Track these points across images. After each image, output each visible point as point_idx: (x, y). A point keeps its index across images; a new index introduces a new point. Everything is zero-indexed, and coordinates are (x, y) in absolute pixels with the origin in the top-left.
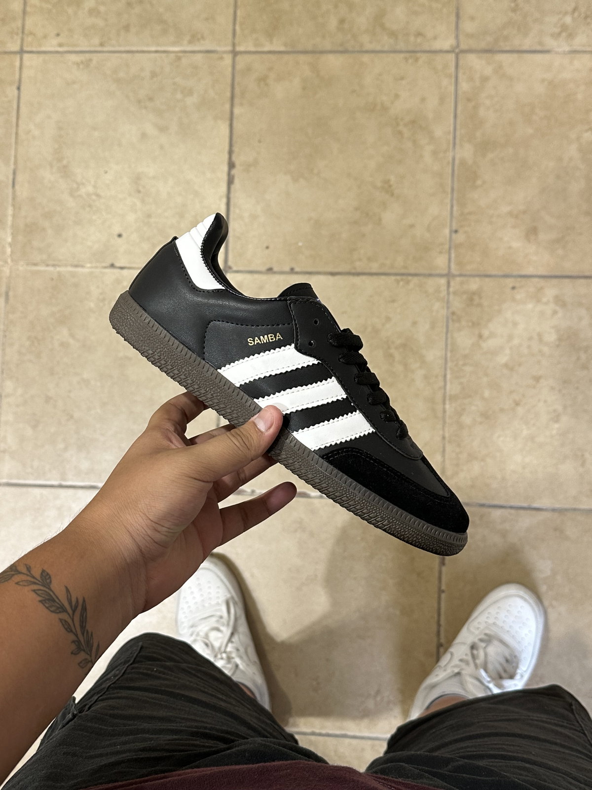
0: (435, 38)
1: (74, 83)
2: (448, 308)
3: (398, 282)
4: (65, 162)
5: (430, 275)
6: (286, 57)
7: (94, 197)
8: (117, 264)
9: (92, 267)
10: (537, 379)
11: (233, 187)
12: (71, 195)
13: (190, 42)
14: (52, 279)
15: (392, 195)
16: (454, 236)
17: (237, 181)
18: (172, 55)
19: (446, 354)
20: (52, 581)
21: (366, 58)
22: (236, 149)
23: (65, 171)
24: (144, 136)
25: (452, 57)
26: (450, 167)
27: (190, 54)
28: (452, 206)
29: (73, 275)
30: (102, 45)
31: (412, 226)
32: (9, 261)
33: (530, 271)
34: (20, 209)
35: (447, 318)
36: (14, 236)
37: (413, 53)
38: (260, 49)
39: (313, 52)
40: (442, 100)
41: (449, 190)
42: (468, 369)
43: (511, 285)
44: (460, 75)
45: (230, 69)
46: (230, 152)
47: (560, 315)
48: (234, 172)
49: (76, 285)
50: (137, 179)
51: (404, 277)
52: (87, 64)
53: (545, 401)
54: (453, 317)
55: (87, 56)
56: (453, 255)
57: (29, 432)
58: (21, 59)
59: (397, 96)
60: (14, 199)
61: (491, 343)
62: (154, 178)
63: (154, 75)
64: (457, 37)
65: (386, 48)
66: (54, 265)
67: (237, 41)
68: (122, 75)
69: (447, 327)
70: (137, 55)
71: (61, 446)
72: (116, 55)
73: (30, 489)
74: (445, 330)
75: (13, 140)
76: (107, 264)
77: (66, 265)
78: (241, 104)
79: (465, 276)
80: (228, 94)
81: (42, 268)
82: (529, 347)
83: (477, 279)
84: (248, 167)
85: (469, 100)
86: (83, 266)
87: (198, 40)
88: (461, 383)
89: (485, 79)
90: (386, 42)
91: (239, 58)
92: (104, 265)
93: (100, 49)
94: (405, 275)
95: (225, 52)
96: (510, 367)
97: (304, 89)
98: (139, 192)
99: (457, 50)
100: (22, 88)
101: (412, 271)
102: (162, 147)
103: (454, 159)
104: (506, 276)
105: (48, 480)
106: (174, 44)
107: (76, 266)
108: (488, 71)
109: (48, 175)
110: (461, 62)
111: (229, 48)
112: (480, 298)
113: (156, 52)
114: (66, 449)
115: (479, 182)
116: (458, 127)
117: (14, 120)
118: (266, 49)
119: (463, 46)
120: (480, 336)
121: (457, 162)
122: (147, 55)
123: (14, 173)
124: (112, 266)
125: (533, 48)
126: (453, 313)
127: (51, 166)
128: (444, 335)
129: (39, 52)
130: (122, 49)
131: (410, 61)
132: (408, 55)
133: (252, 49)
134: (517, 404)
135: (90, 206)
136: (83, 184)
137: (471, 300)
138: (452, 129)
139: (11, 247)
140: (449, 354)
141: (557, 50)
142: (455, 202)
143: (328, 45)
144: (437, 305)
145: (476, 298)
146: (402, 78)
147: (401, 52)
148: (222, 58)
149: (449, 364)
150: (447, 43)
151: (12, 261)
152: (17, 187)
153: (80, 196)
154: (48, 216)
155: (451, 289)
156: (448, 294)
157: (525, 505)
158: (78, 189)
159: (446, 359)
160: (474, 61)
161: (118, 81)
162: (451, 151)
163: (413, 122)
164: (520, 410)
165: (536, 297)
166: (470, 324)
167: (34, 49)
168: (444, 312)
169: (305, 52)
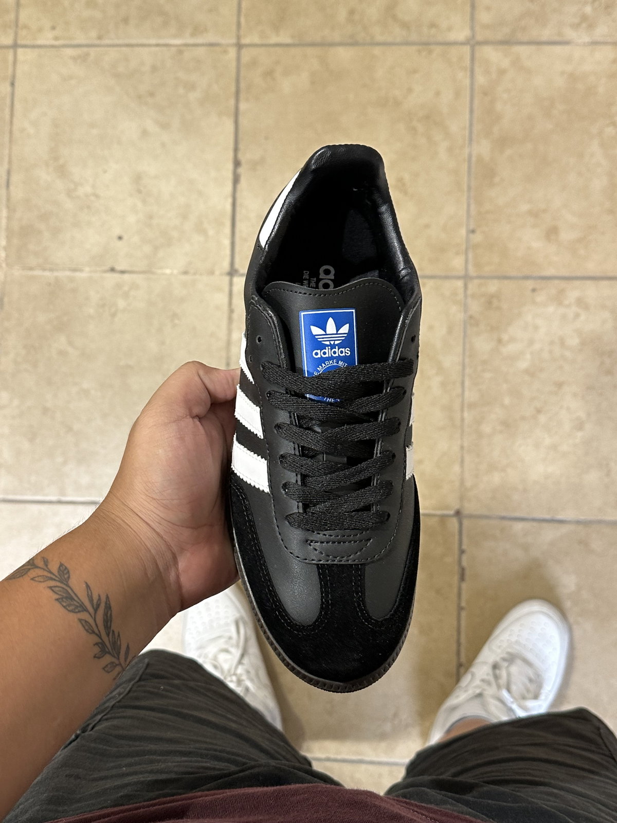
0: (450, 29)
1: (71, 78)
2: (465, 312)
4: (61, 161)
5: (447, 277)
6: (293, 51)
7: (92, 198)
8: (117, 268)
9: (91, 272)
11: (239, 187)
12: (69, 196)
13: (193, 35)
14: (49, 285)
15: (406, 194)
16: (471, 236)
17: (243, 180)
18: (174, 49)
20: (71, 577)
21: (377, 51)
22: (241, 146)
23: (62, 171)
24: (145, 133)
25: (467, 49)
26: (466, 166)
27: (193, 48)
28: (468, 205)
29: (73, 279)
30: (100, 38)
31: (427, 226)
33: (550, 272)
34: (15, 210)
35: (465, 323)
37: (426, 45)
38: (265, 42)
39: (322, 44)
40: (457, 94)
41: (465, 188)
43: (531, 287)
44: (476, 68)
45: (234, 64)
46: (236, 150)
47: (582, 317)
48: (241, 170)
49: (75, 291)
50: (138, 178)
52: (84, 58)
54: (471, 321)
55: (85, 50)
56: (470, 256)
58: (15, 54)
59: (410, 90)
61: (511, 348)
62: (155, 177)
63: (154, 69)
64: (472, 28)
65: (398, 40)
67: (242, 33)
68: (121, 69)
69: (465, 331)
70: (137, 49)
71: (60, 460)
72: (115, 48)
74: (462, 333)
76: (108, 268)
77: (64, 270)
78: (247, 100)
79: (483, 277)
80: (233, 89)
81: (40, 273)
83: (496, 281)
84: (255, 165)
85: (485, 94)
86: (82, 271)
87: (201, 32)
89: (502, 72)
90: (398, 33)
91: (244, 51)
92: (103, 269)
93: (97, 42)
95: (228, 45)
96: (530, 373)
97: (313, 83)
98: (140, 192)
99: (472, 42)
100: (16, 84)
102: (163, 145)
103: (470, 156)
104: (526, 278)
106: (175, 36)
107: (76, 270)
108: (506, 63)
109: (44, 175)
110: (477, 55)
111: (234, 41)
112: (499, 300)
113: (157, 45)
115: (496, 180)
116: (474, 122)
117: (8, 117)
118: (274, 39)
119: (479, 38)
120: (500, 341)
121: (474, 159)
122: (147, 49)
123: (9, 174)
124: (113, 270)
125: (552, 39)
126: (471, 317)
127: (47, 165)
128: (462, 340)
129: (34, 47)
130: (121, 42)
131: (424, 54)
132: (421, 47)
133: (256, 40)
135: (89, 207)
136: (81, 184)
137: (490, 303)
138: (468, 125)
140: (467, 360)
141: (576, 41)
142: (472, 201)
143: (336, 37)
144: (454, 308)
146: (415, 71)
147: (413, 44)
148: (225, 52)
150: (462, 34)
152: (12, 188)
153: (79, 197)
155: (469, 292)
156: (466, 296)
158: (76, 189)
160: (491, 54)
161: (118, 76)
162: (467, 146)
163: (427, 117)
165: (559, 299)
166: (489, 328)
167: (29, 43)
168: (462, 315)
169: (313, 45)
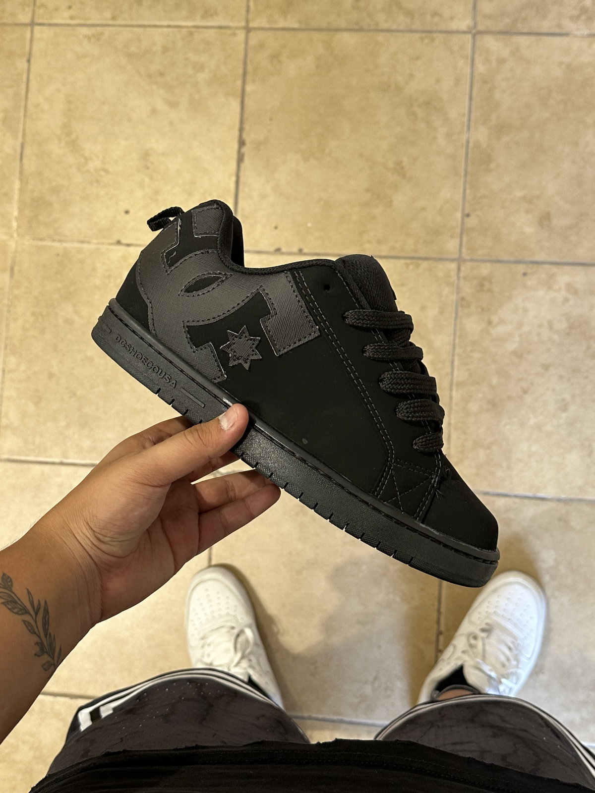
0: (452, 18)
1: (85, 56)
2: (458, 293)
3: (407, 265)
4: (73, 137)
5: (440, 259)
6: (300, 35)
7: (102, 173)
8: (124, 241)
9: (98, 244)
10: (546, 367)
11: (243, 166)
12: (78, 169)
13: (204, 17)
14: (58, 255)
15: (404, 177)
16: (466, 219)
17: (246, 159)
18: (184, 31)
19: (454, 340)
20: (14, 584)
21: (381, 37)
22: (247, 126)
23: (74, 145)
24: (154, 111)
25: (469, 37)
26: (464, 150)
27: (203, 30)
28: (465, 190)
29: (79, 251)
30: (114, 18)
31: (424, 209)
32: (15, 235)
33: (542, 257)
34: (27, 183)
35: (457, 303)
36: (21, 210)
37: (429, 33)
38: (273, 26)
39: (328, 30)
40: (457, 81)
41: (462, 173)
42: (476, 355)
43: (522, 271)
44: (477, 56)
45: (243, 45)
46: (241, 130)
47: (571, 303)
48: (244, 150)
49: (82, 262)
50: (146, 155)
51: (415, 261)
52: (98, 37)
53: (554, 390)
54: (462, 303)
55: (99, 29)
56: (465, 239)
57: (31, 408)
58: (32, 32)
59: (411, 76)
60: (21, 172)
61: (500, 330)
62: (163, 154)
63: (165, 49)
64: (474, 18)
65: (402, 28)
66: (60, 241)
67: (250, 16)
68: (133, 49)
69: (456, 313)
70: (149, 29)
71: (63, 423)
72: (128, 29)
73: (31, 466)
74: (454, 315)
75: (22, 114)
76: (114, 240)
77: (72, 241)
78: (254, 82)
79: (477, 261)
80: (241, 71)
81: (48, 243)
82: (539, 334)
83: (488, 265)
84: (258, 145)
85: (485, 82)
86: (89, 242)
87: (212, 15)
88: (469, 370)
89: (502, 61)
90: (402, 21)
91: (252, 34)
92: (110, 241)
93: (111, 22)
94: (414, 259)
95: (238, 28)
96: (518, 355)
97: (318, 66)
98: (147, 168)
99: (474, 31)
100: (32, 61)
101: (422, 254)
102: (171, 123)
103: (468, 142)
104: (518, 262)
105: (51, 456)
106: (186, 18)
107: (82, 242)
108: (505, 53)
109: (56, 149)
110: (478, 44)
111: (243, 24)
112: (491, 283)
113: (169, 26)
114: (68, 426)
115: (493, 166)
116: (473, 109)
117: (23, 92)
118: (281, 24)
119: (480, 27)
120: (490, 322)
121: (471, 145)
122: (159, 30)
123: (22, 146)
124: (119, 243)
125: (553, 30)
126: (463, 299)
127: (60, 140)
128: (453, 321)
129: (50, 25)
130: (134, 23)
131: (426, 41)
132: (424, 35)
133: (265, 24)
134: (525, 392)
135: (98, 181)
136: (91, 159)
137: (482, 285)
138: (467, 111)
139: (17, 221)
140: (457, 341)
141: (575, 33)
142: (468, 186)
143: (343, 25)
144: (446, 290)
145: (487, 284)
146: (417, 58)
147: (417, 31)
148: (235, 34)
149: (457, 351)
150: (464, 24)
151: (18, 235)
152: (25, 161)
153: (88, 171)
154: (56, 190)
155: (462, 275)
156: (459, 278)
157: (530, 494)
158: (86, 163)
159: (454, 345)
160: (491, 43)
161: (130, 56)
162: (465, 132)
163: (428, 103)
164: (528, 399)
165: (548, 284)
166: (480, 310)
167: (46, 21)
168: (454, 297)
169: (320, 30)
